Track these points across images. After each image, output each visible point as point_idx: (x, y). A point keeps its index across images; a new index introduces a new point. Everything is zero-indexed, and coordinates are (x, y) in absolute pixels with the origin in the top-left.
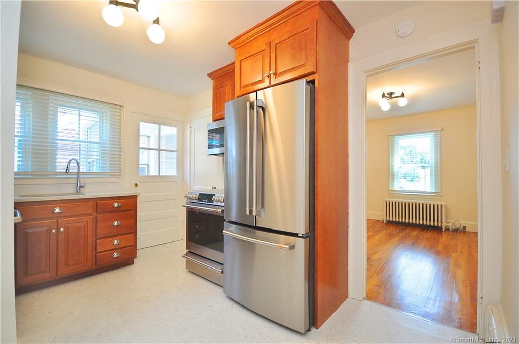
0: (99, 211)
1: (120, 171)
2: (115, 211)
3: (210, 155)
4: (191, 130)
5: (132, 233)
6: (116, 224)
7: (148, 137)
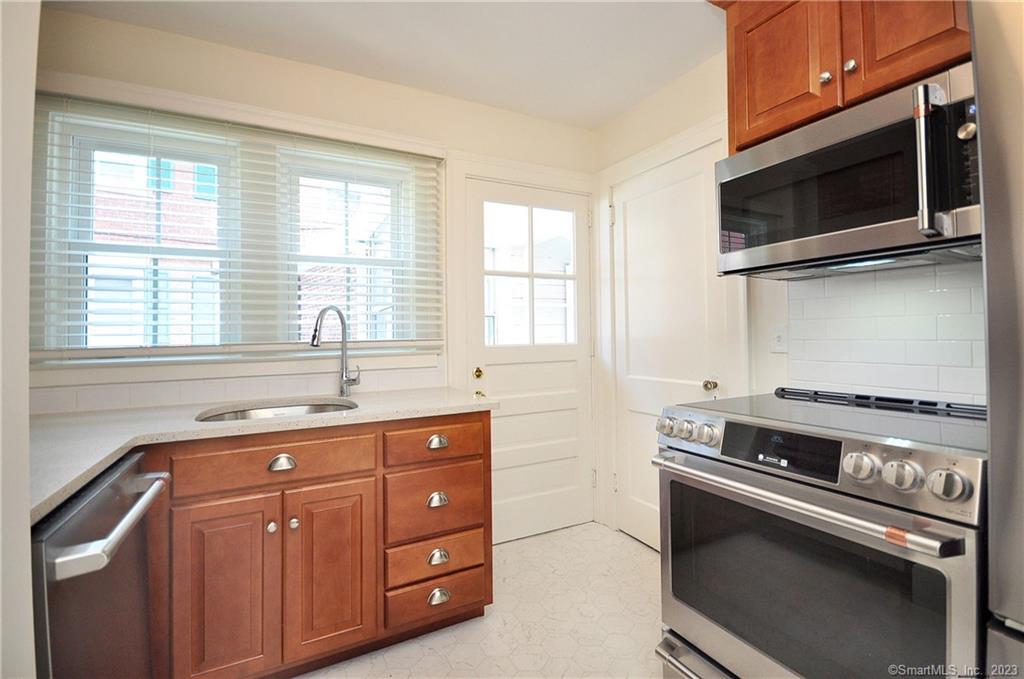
0: (390, 462)
1: (439, 334)
2: (434, 462)
3: (727, 273)
4: (613, 215)
5: (478, 526)
6: (436, 500)
7: (493, 249)
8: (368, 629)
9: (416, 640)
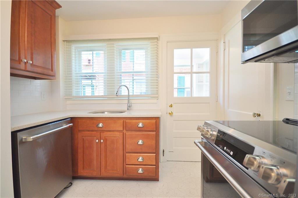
0: (128, 129)
2: (140, 131)
5: (153, 153)
6: (140, 142)
8: (120, 174)
9: (137, 181)
